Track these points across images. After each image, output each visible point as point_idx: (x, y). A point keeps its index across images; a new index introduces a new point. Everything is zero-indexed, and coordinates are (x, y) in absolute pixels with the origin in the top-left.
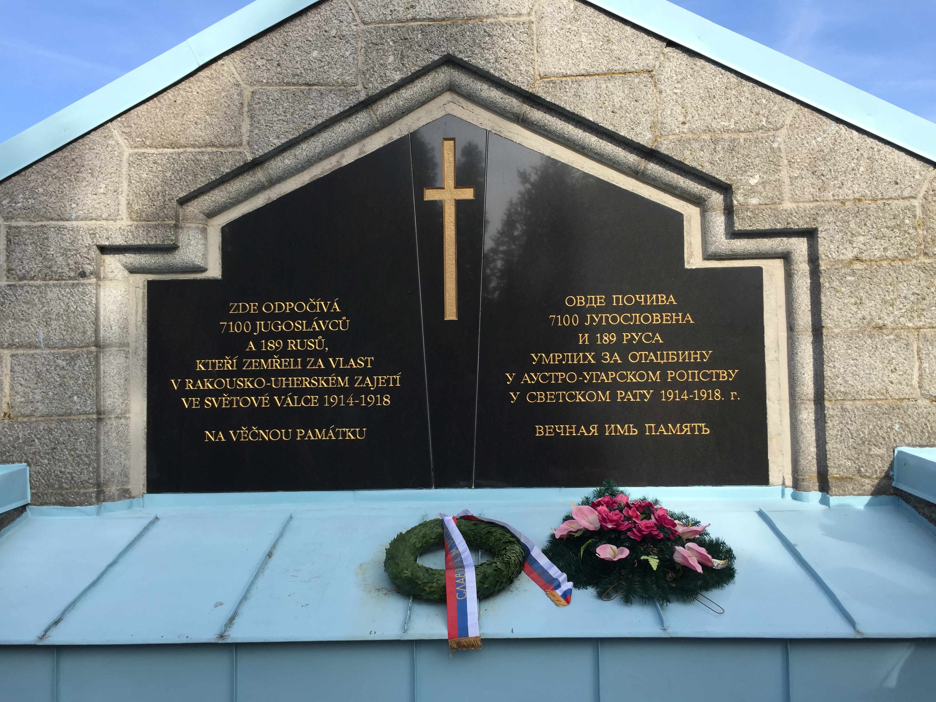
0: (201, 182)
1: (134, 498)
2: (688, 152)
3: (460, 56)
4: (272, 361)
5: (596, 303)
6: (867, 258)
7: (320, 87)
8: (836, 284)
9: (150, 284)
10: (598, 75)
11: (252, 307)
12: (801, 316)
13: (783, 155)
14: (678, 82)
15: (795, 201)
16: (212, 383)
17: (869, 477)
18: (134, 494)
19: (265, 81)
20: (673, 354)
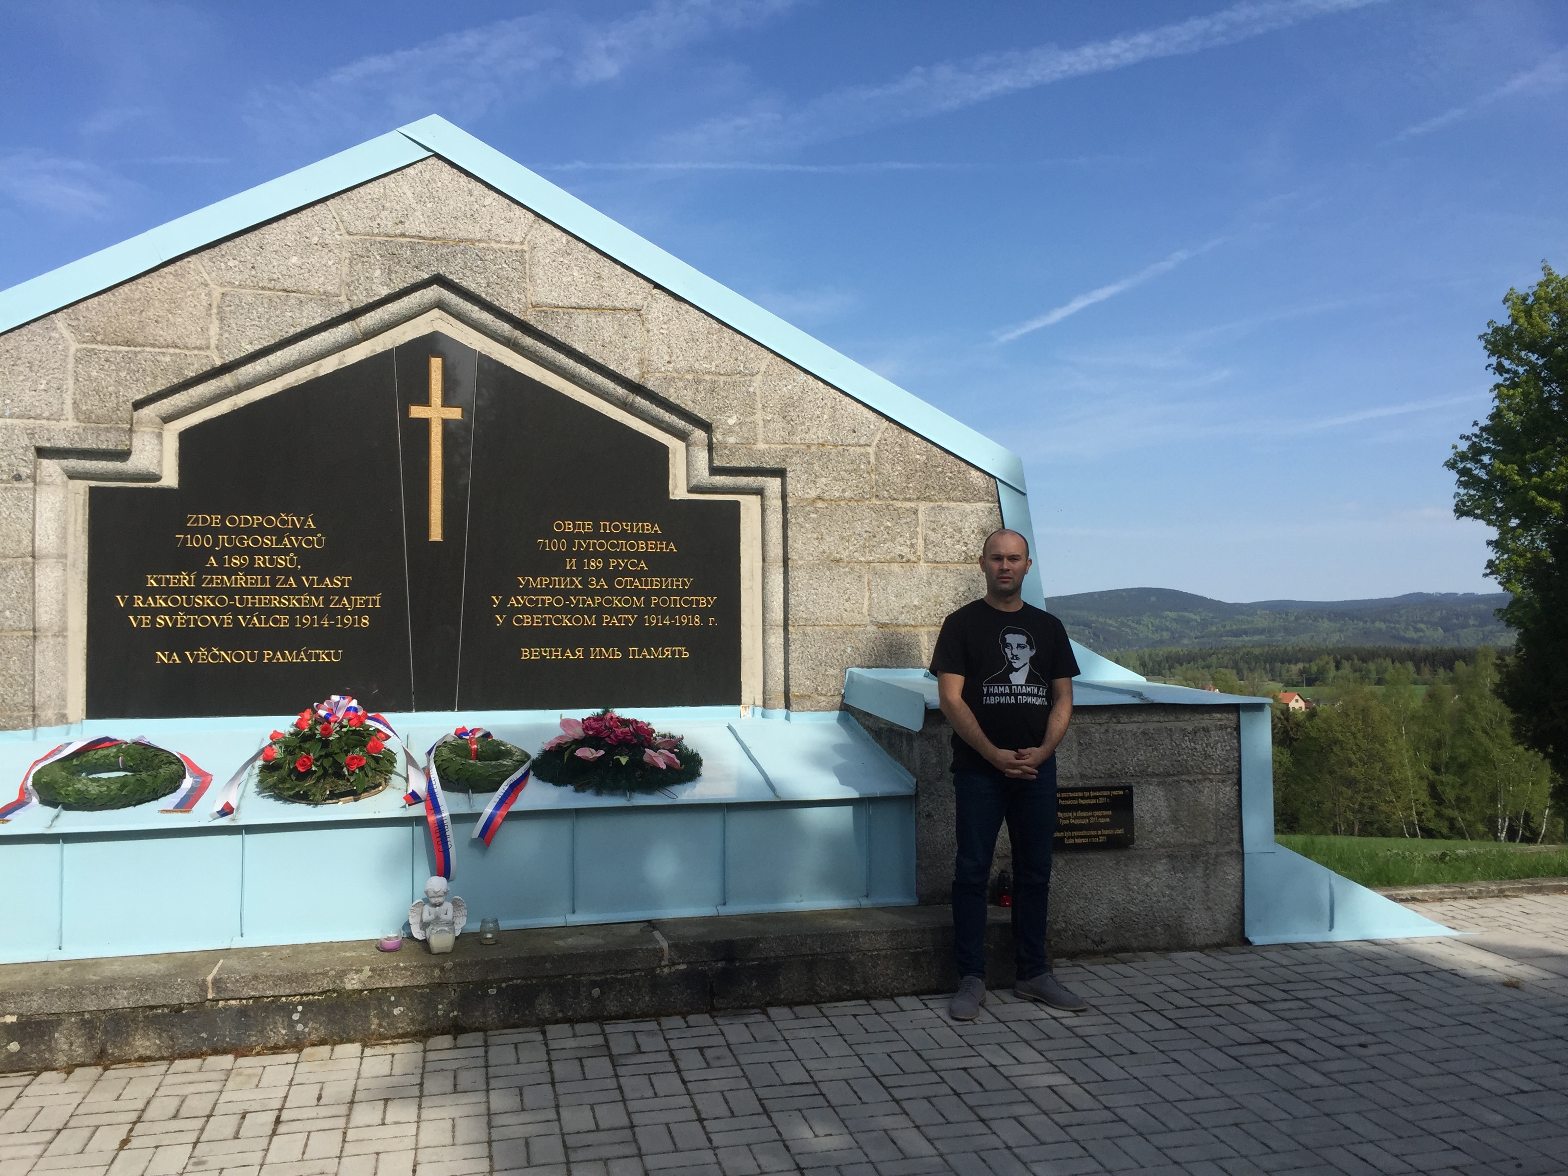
0: (161, 385)
1: (71, 723)
2: (673, 390)
3: (451, 277)
4: (236, 579)
5: (584, 529)
6: (828, 497)
7: (299, 295)
8: (801, 520)
9: (92, 490)
10: (589, 309)
11: (215, 520)
12: (772, 548)
13: (758, 399)
14: (665, 323)
15: (767, 442)
16: (165, 601)
17: (825, 695)
18: (70, 719)
19: (237, 283)
20: (657, 581)
